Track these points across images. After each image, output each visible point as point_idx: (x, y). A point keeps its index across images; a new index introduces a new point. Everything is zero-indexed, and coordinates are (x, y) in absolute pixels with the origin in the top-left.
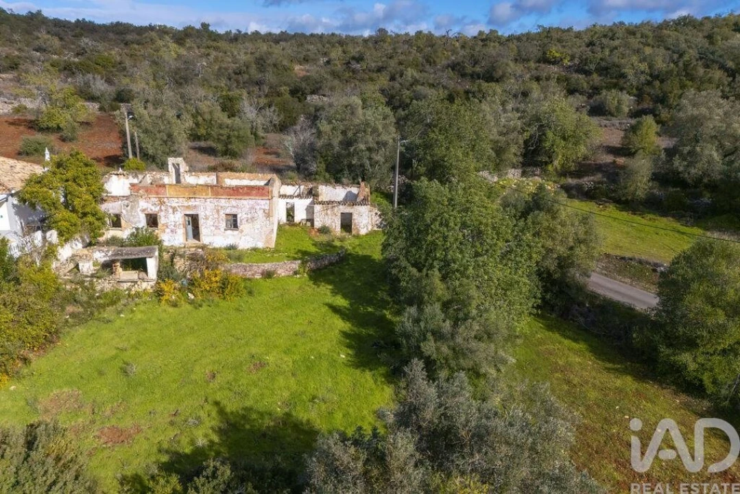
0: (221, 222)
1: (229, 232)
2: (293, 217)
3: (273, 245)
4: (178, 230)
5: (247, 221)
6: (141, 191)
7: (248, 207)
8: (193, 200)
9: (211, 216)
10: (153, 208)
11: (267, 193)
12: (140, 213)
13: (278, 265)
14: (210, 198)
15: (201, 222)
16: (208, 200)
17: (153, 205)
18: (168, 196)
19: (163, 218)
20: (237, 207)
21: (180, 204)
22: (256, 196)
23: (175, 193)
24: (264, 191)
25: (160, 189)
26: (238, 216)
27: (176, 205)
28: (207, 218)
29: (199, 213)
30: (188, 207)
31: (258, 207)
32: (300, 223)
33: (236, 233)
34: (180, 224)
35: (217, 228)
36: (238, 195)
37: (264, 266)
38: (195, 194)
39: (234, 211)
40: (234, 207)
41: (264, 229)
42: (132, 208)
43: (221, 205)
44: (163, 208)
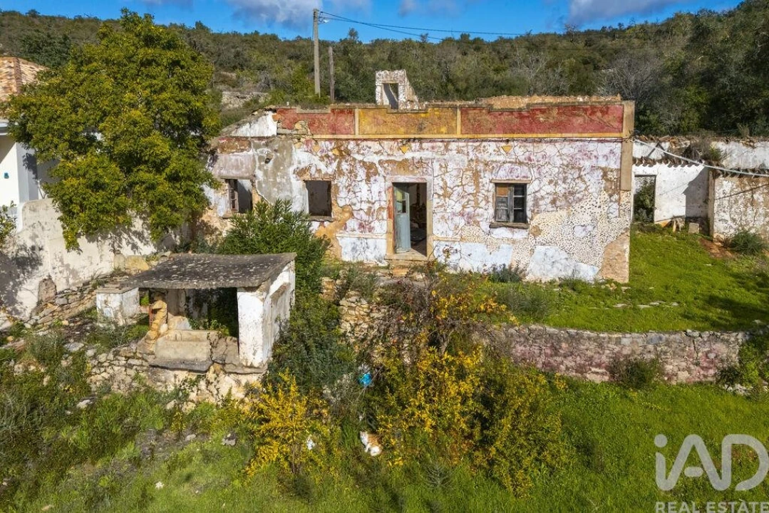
0: (483, 204)
1: (502, 233)
2: (650, 211)
3: (622, 275)
4: (376, 224)
5: (553, 202)
6: (297, 126)
7: (559, 163)
8: (415, 145)
9: (459, 189)
10: (322, 166)
11: (616, 124)
12: (293, 178)
13: (668, 343)
14: (459, 140)
15: (433, 203)
16: (453, 146)
17: (322, 159)
18: (357, 136)
19: (343, 194)
20: (528, 162)
21: (384, 158)
22: (585, 130)
23: (374, 130)
24: (606, 119)
25: (342, 118)
26: (530, 189)
27: (375, 159)
28: (447, 195)
29: (428, 178)
30: (404, 165)
31: (587, 164)
32: (670, 225)
33: (520, 235)
34: (381, 208)
35: (471, 220)
36: (531, 131)
37: (618, 342)
38: (420, 130)
39: (518, 175)
40: (520, 163)
41: (603, 225)
42: (276, 167)
43: (486, 157)
44: (345, 166)
